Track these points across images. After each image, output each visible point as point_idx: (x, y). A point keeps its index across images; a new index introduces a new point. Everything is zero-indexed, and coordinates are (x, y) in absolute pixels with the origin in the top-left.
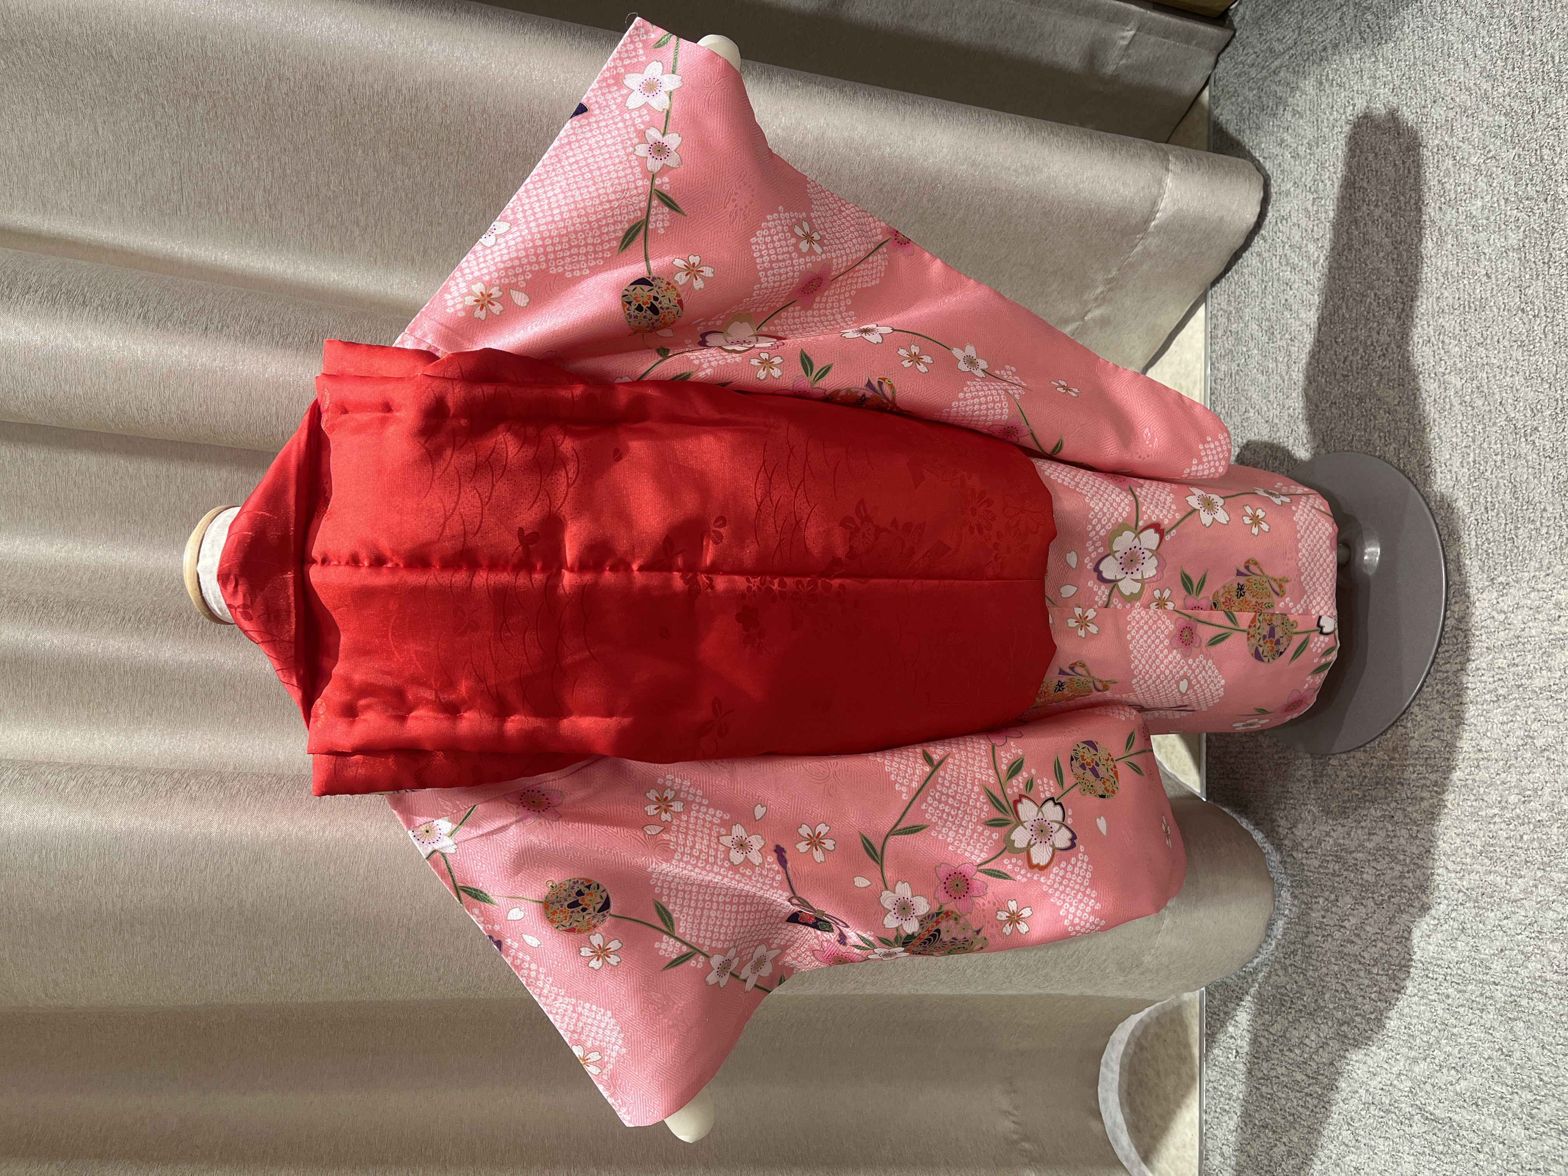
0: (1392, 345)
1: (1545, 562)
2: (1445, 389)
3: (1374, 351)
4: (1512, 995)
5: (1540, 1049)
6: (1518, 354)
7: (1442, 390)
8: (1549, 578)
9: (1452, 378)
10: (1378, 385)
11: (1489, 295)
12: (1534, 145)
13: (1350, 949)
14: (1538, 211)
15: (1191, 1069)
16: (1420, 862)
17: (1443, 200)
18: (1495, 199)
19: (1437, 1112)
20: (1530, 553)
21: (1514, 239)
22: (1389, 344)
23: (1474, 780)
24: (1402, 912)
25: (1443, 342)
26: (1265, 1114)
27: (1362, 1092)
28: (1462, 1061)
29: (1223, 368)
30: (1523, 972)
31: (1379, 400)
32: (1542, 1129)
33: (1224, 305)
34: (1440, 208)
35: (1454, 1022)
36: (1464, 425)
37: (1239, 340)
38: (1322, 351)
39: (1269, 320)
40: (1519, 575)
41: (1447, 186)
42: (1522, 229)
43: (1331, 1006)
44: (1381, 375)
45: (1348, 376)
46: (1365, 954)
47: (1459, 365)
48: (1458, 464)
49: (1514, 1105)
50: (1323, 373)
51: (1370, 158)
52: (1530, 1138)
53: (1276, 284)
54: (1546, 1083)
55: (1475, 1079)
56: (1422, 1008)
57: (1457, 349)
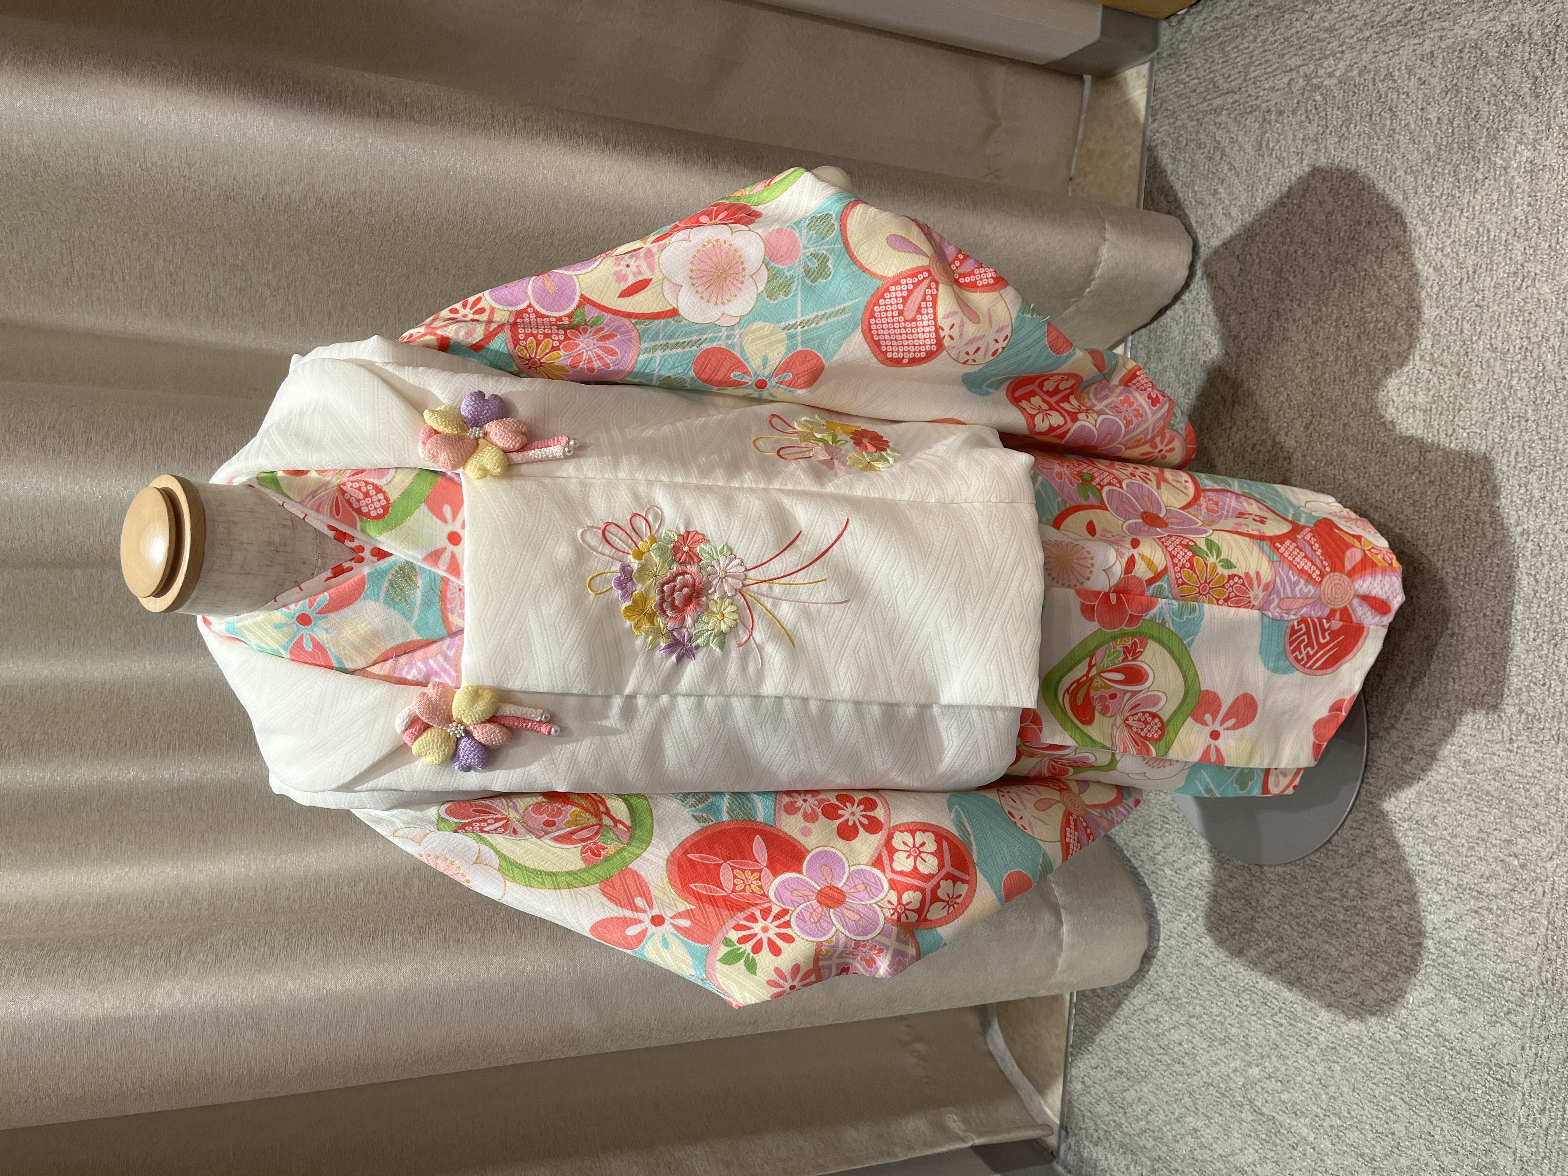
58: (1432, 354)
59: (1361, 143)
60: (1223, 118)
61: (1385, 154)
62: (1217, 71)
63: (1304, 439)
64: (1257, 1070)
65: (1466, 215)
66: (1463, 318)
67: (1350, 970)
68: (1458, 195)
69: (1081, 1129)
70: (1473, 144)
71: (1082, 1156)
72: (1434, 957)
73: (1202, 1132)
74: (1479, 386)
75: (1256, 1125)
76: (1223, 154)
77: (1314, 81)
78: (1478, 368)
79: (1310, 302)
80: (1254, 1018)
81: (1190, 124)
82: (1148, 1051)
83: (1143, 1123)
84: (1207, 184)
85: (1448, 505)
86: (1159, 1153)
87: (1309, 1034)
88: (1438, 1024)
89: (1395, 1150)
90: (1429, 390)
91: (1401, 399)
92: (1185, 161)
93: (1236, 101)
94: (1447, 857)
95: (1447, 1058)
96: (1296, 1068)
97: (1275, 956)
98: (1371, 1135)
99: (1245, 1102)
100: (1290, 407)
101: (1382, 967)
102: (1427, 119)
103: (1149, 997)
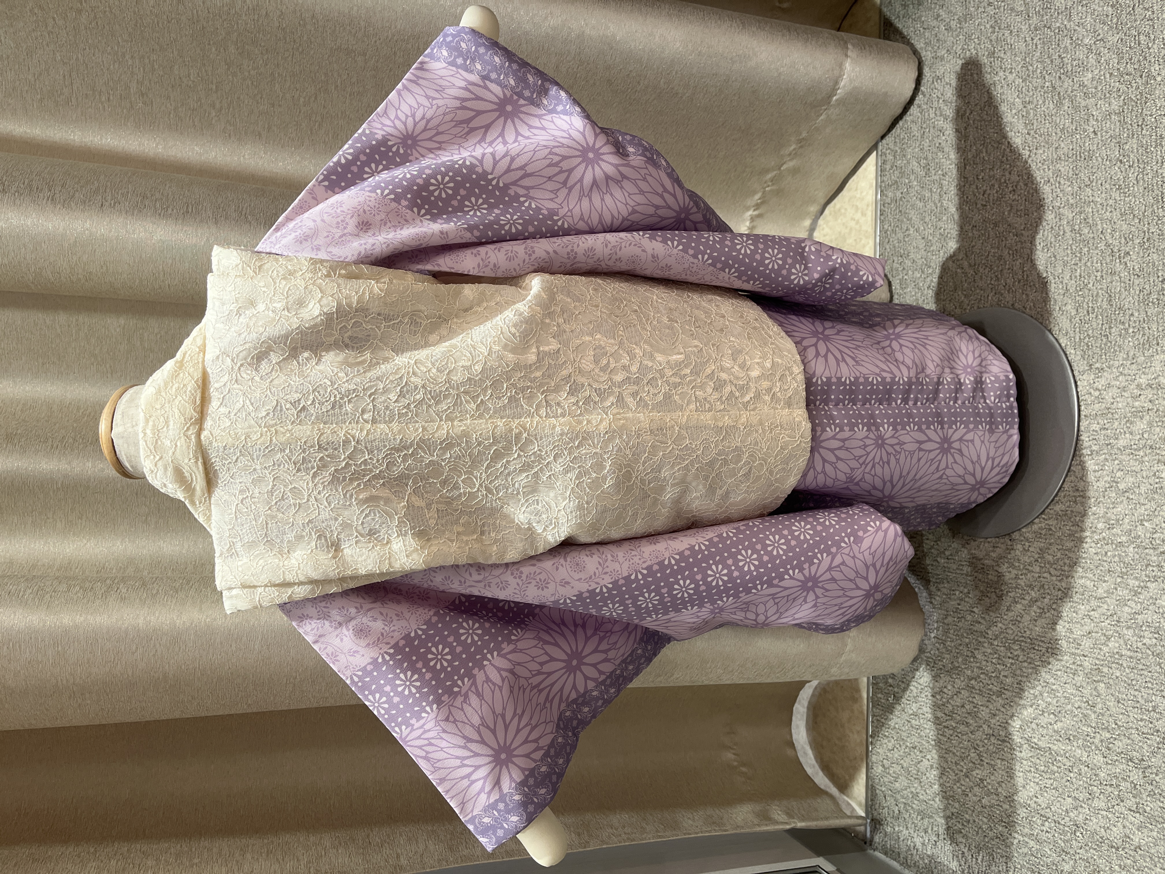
0: (1020, 184)
1: (1131, 354)
2: (1060, 219)
3: (1006, 186)
4: (1096, 664)
5: (1116, 703)
6: (1116, 195)
7: (1057, 220)
8: (1134, 367)
9: (1065, 211)
10: (1009, 214)
11: (1095, 148)
12: (1134, 32)
13: (977, 627)
14: (1135, 85)
15: (861, 706)
16: (1030, 568)
17: (1062, 71)
18: (1102, 73)
19: (1040, 743)
20: (1120, 346)
21: (1115, 105)
22: (1018, 182)
23: (1072, 511)
24: (1016, 603)
25: (1059, 183)
26: (915, 739)
27: (985, 727)
28: (1059, 709)
29: (890, 194)
30: (1105, 649)
31: (1009, 225)
32: (1115, 758)
33: (891, 146)
34: (1060, 78)
35: (1054, 681)
36: (1074, 247)
37: (902, 173)
38: (967, 186)
39: (926, 158)
40: (1112, 362)
41: (1065, 60)
42: (1122, 98)
43: (963, 667)
44: (1011, 206)
45: (986, 206)
46: (990, 632)
47: (1071, 201)
48: (1068, 277)
49: (1097, 741)
50: (967, 202)
51: (1006, 35)
52: (1107, 763)
53: (931, 129)
54: (1119, 727)
55: (1067, 722)
56: (1030, 670)
57: (1070, 189)
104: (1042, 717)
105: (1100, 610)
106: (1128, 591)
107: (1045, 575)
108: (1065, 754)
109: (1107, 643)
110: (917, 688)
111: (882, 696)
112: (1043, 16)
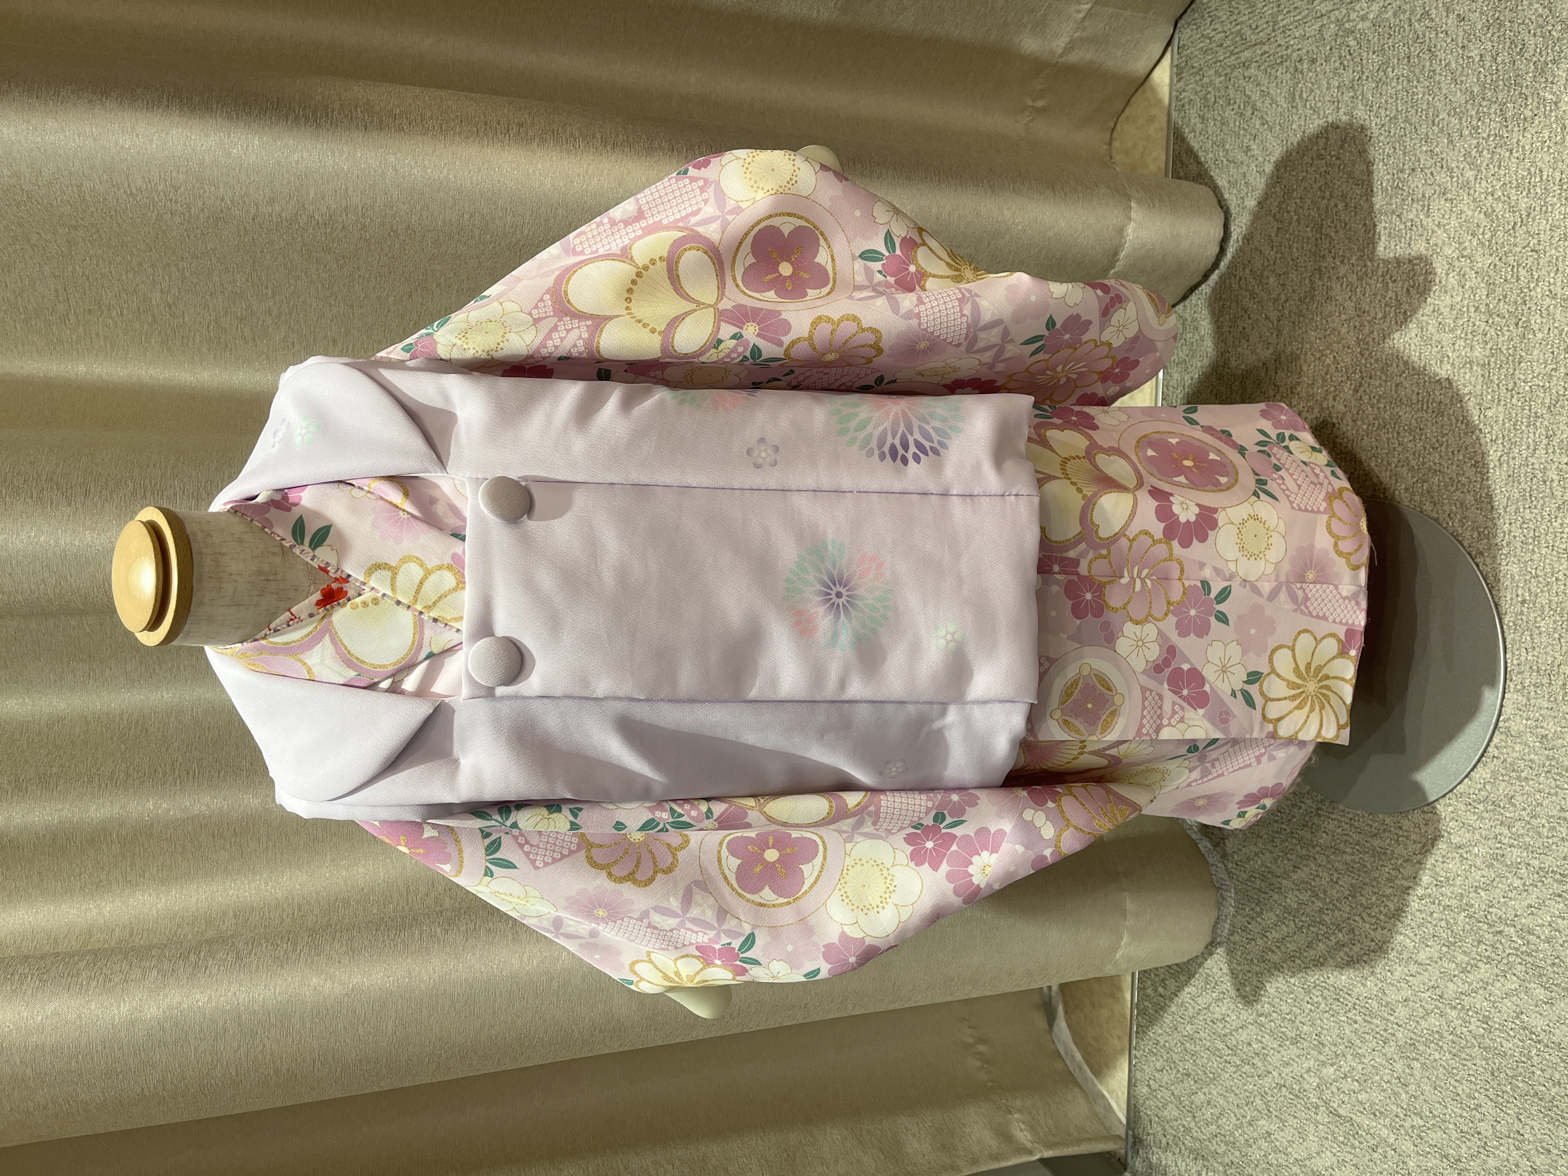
5: (1432, 1089)
12: (1512, 260)
14: (1507, 333)
15: (1123, 1010)
19: (1340, 1110)
21: (1479, 353)
27: (1275, 1074)
28: (1365, 1077)
30: (1423, 1024)
35: (1360, 1044)
47: (1412, 462)
49: (1407, 1125)
55: (1374, 1094)
58: (1487, 305)
59: (1400, 87)
60: (1252, 71)
61: (1426, 97)
62: (1243, 22)
63: (1354, 402)
64: (1331, 1070)
65: (1516, 155)
66: (1519, 265)
67: (1428, 962)
68: (1506, 135)
69: (1148, 1134)
70: (1519, 80)
71: (1151, 1163)
72: (1516, 946)
73: (1276, 1136)
74: (1540, 336)
75: (1332, 1127)
76: (1254, 109)
77: (1347, 26)
78: (1538, 316)
79: (1354, 258)
80: (1326, 1015)
81: (1218, 80)
82: (1216, 1053)
83: (1214, 1127)
84: (1239, 141)
85: (1511, 463)
86: (1231, 1158)
87: (1385, 1030)
88: (1523, 1016)
89: (1481, 1150)
90: (1486, 343)
91: (1456, 354)
92: (1215, 120)
93: (1266, 52)
94: (1527, 839)
95: (1534, 1051)
96: (1373, 1066)
97: (1347, 949)
98: (1455, 1135)
99: (1320, 1103)
100: (1337, 370)
101: (1460, 957)
102: (1469, 57)
103: (1214, 995)
104: (1344, 1081)
105: (1419, 978)
106: (1454, 965)
107: (1357, 918)
108: (1369, 1130)
109: (1426, 1017)
110: (1194, 1008)
111: (1150, 1006)
112: (1391, 197)
